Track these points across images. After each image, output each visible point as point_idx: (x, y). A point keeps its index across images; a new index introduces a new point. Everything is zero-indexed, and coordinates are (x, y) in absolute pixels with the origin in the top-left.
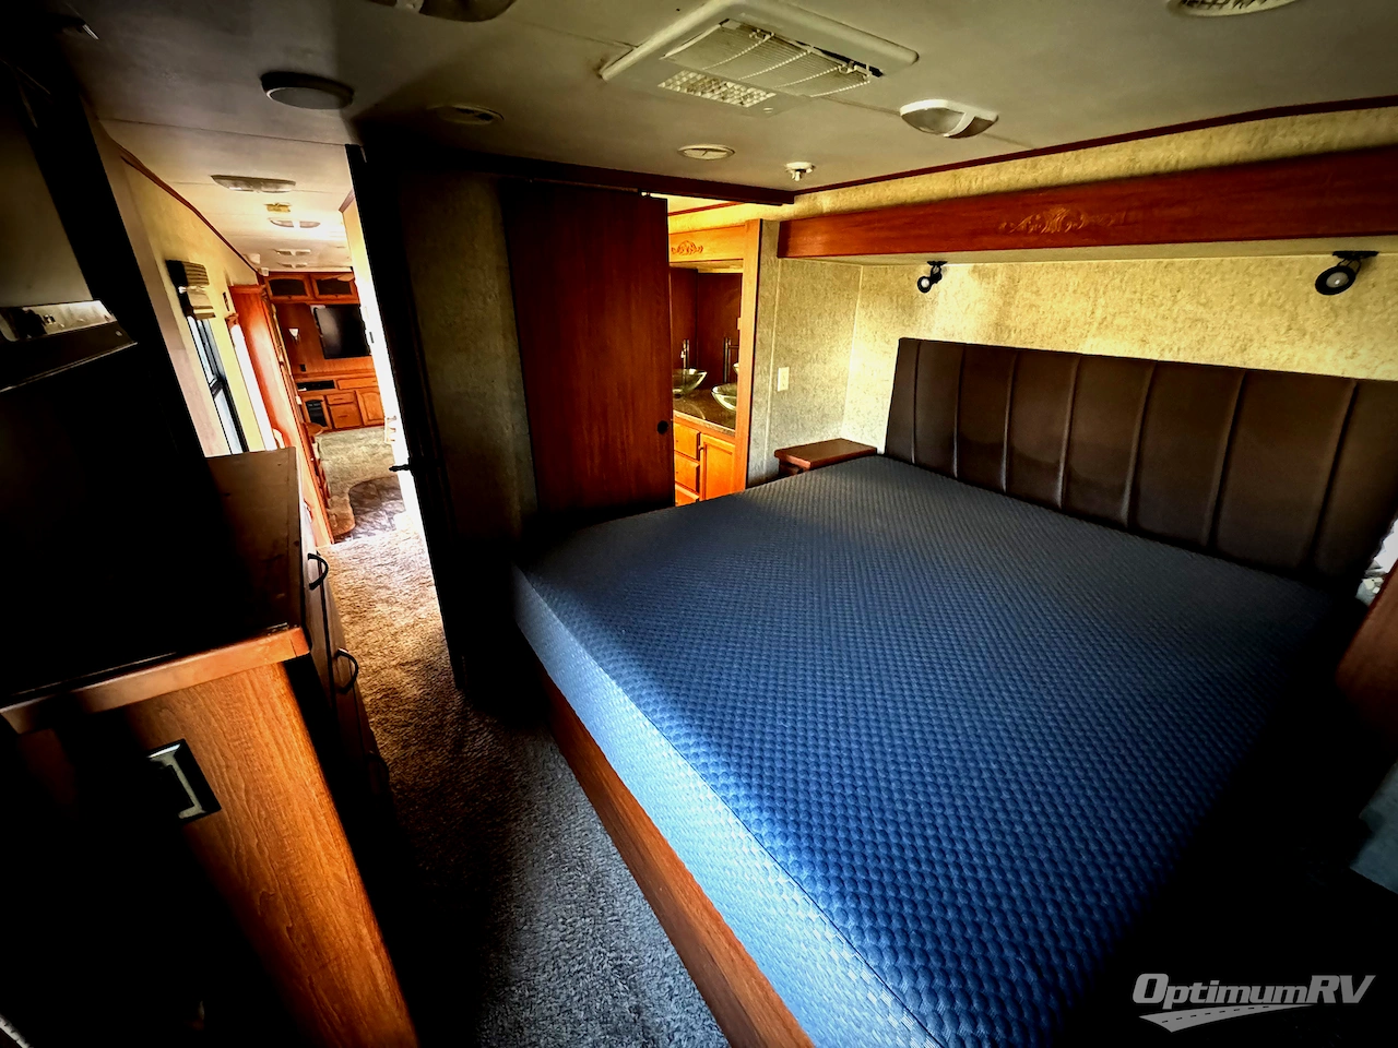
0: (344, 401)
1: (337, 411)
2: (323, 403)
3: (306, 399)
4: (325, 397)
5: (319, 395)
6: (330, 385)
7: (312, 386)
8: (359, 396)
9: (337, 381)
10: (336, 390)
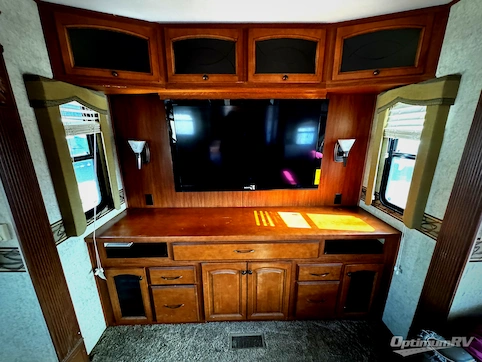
0: (176, 281)
2: (144, 283)
3: (114, 273)
4: (148, 271)
5: (137, 268)
6: (160, 250)
8: (205, 275)
9: (172, 244)
10: (167, 260)
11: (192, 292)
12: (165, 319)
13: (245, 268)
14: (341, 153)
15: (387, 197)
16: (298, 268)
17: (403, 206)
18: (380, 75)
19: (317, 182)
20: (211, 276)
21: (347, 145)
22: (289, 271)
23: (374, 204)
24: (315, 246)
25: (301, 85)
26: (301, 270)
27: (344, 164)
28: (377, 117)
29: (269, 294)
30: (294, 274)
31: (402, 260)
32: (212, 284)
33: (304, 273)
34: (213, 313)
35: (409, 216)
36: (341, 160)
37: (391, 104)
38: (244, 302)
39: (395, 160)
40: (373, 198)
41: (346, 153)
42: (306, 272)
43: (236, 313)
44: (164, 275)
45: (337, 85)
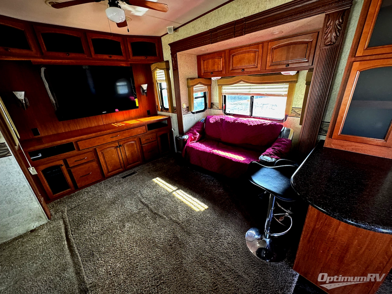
0: (83, 161)
1: (78, 172)
2: (64, 167)
3: (43, 167)
4: (65, 161)
5: (57, 161)
6: (69, 147)
7: (48, 153)
8: (99, 153)
9: (76, 142)
10: (75, 152)
11: (95, 164)
12: (83, 184)
13: (117, 145)
14: (144, 91)
15: (165, 106)
16: (140, 139)
17: (168, 108)
18: (147, 58)
19: (137, 105)
20: (102, 153)
21: (145, 87)
22: (137, 141)
23: (162, 111)
24: (144, 127)
25: (117, 60)
26: (141, 139)
27: (147, 96)
28: (153, 74)
29: (132, 154)
30: (139, 142)
31: (174, 126)
32: (104, 157)
33: (143, 140)
34: (109, 172)
35: (170, 110)
36: (145, 94)
37: (155, 69)
38: (122, 161)
39: (163, 91)
40: (161, 108)
41: (145, 90)
42: (144, 140)
43: (119, 168)
44: (76, 160)
45: (133, 61)
